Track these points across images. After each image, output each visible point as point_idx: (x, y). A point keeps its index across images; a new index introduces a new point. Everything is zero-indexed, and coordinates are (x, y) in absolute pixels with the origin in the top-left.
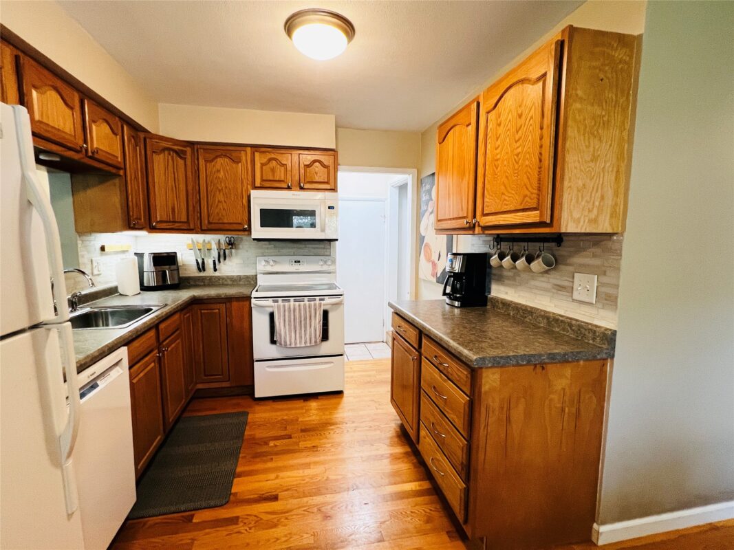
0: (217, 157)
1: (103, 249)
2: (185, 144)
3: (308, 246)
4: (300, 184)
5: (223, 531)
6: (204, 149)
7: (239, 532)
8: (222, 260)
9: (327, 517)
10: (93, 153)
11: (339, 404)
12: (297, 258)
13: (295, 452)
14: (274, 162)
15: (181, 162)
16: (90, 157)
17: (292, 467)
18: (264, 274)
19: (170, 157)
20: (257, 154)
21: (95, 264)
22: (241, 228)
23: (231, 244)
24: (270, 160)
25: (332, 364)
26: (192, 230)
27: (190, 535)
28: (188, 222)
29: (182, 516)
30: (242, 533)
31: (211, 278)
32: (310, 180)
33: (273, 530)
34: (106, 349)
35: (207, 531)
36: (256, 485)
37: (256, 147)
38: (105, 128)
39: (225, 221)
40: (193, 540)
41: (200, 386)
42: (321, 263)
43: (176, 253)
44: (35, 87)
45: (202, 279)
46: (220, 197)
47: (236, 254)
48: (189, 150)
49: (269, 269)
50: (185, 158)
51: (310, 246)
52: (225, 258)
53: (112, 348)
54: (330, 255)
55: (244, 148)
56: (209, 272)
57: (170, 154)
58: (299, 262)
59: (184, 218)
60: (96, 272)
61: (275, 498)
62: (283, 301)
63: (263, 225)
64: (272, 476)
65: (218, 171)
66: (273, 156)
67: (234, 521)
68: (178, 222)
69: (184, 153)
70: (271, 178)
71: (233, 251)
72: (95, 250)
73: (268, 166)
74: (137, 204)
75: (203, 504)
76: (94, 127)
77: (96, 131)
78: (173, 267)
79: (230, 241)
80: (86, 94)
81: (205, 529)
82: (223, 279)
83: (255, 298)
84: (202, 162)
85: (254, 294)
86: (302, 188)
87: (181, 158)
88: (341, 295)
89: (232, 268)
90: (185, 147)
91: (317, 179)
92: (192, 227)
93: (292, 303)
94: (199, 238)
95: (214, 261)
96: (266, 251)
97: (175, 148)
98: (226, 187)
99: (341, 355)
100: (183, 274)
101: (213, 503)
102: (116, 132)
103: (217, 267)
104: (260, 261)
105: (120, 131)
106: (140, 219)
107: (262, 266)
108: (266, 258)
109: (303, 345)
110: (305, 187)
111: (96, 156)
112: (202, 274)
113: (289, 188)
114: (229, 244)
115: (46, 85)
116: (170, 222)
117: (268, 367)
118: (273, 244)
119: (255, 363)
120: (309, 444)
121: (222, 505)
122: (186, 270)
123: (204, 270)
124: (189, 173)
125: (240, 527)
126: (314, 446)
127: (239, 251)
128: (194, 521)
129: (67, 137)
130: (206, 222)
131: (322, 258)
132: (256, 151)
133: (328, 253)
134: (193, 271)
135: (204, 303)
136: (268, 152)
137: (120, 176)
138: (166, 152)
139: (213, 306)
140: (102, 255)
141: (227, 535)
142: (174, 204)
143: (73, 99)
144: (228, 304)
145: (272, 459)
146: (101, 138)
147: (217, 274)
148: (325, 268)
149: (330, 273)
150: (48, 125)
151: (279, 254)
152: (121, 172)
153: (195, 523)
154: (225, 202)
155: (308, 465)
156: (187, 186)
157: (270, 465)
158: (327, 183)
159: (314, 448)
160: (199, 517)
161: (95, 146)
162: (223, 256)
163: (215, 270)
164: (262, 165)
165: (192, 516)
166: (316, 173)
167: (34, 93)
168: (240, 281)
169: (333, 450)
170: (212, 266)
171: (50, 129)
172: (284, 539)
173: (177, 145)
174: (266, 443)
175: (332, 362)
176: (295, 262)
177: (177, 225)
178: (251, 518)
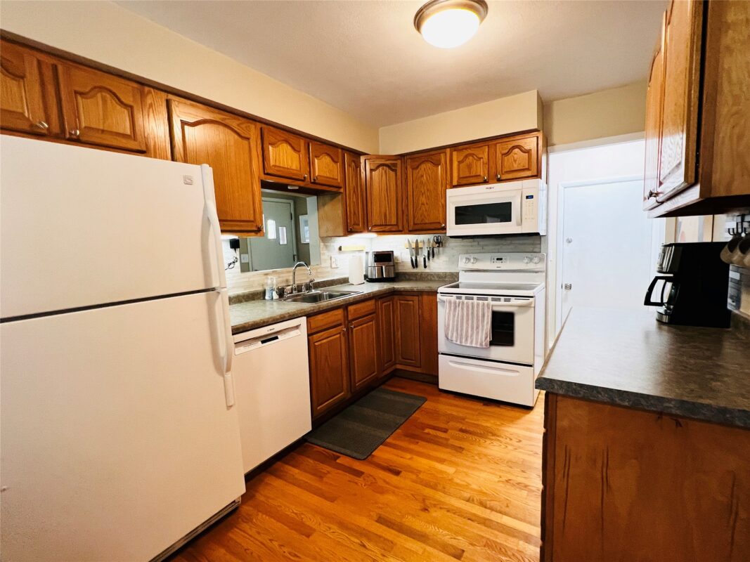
0: (421, 164)
1: (340, 249)
2: (394, 158)
3: (513, 242)
4: (497, 175)
5: (349, 477)
6: (411, 159)
7: (356, 483)
8: (431, 257)
9: (427, 510)
10: (314, 180)
11: (518, 418)
12: (499, 255)
13: (440, 445)
14: (471, 158)
15: (392, 173)
16: (312, 183)
17: (429, 457)
18: (466, 271)
19: (383, 172)
20: (455, 154)
21: (333, 260)
22: (439, 227)
23: (439, 243)
24: (466, 156)
25: (518, 374)
26: (401, 231)
27: (329, 469)
28: (397, 225)
29: (334, 455)
30: (358, 485)
31: (422, 273)
32: (508, 170)
33: (379, 495)
34: (287, 316)
35: (340, 472)
36: (395, 458)
37: (455, 147)
38: (327, 159)
39: (427, 221)
40: (329, 472)
41: (399, 367)
42: (526, 260)
43: (393, 252)
44: (271, 144)
45: (415, 275)
46: (423, 199)
47: (443, 251)
48: (399, 162)
49: (470, 266)
50: (396, 170)
51: (517, 242)
52: (433, 257)
53: (292, 317)
54: (540, 252)
55: (443, 150)
56: (421, 269)
57: (383, 169)
58: (501, 259)
59: (394, 222)
60: (333, 266)
61: (397, 473)
62: (466, 298)
63: (457, 222)
64: (408, 456)
65: (422, 176)
66: (470, 151)
67: (359, 474)
68: (389, 225)
69: (395, 165)
70: (468, 175)
71: (441, 249)
72: (334, 249)
73: (464, 163)
74: (355, 213)
75: (348, 452)
76: (316, 161)
77: (318, 163)
78: (391, 263)
79: (437, 240)
80: (310, 139)
81: (339, 469)
82: (431, 275)
83: (441, 293)
84: (409, 171)
85: (441, 290)
86: (499, 180)
87: (393, 170)
88: (532, 297)
89: (439, 265)
90: (396, 160)
91: (516, 167)
92: (400, 228)
93: (475, 301)
94: (413, 238)
95: (425, 259)
96: (471, 248)
97: (388, 162)
98: (428, 190)
99: (531, 366)
100: (401, 269)
101: (355, 455)
102: (336, 159)
103: (427, 264)
104: (462, 259)
105: (340, 160)
106: (359, 225)
107: (462, 264)
108: (467, 256)
109: (468, 345)
110: (502, 178)
111: (317, 181)
112: (415, 270)
113: (485, 182)
114: (436, 243)
115: (279, 141)
116: (382, 225)
117: (451, 361)
118: (476, 242)
119: (439, 355)
120: (457, 443)
121: (359, 459)
122: (403, 266)
123: (417, 266)
124: (399, 182)
125: (360, 480)
126: (461, 448)
127: (446, 249)
128: (338, 461)
129: (295, 172)
130: (412, 224)
131: (529, 255)
132: (455, 151)
133: (537, 250)
134: (408, 268)
135: (402, 295)
136: (466, 149)
137: (341, 193)
138: (380, 168)
139: (409, 298)
140: (340, 253)
141: (349, 481)
142: (386, 210)
143: (300, 145)
144: (420, 298)
145: (418, 443)
146: (324, 168)
147: (427, 270)
148: (531, 266)
149: (536, 272)
150: (280, 167)
151: (482, 251)
152: (342, 190)
153: (338, 463)
154: (427, 204)
155: (442, 461)
156: (397, 193)
157: (412, 447)
158: (528, 169)
159: (460, 449)
160: (343, 460)
161: (317, 174)
162: (431, 254)
163: (425, 267)
164: (459, 162)
165: (338, 457)
166: (515, 161)
167: (270, 147)
168: (445, 277)
169: (476, 457)
170: (423, 263)
171: (282, 169)
172: (380, 505)
173: (389, 160)
174: (423, 429)
175: (518, 371)
176: (498, 259)
177: (388, 227)
178: (371, 478)
